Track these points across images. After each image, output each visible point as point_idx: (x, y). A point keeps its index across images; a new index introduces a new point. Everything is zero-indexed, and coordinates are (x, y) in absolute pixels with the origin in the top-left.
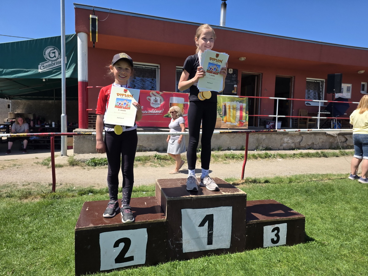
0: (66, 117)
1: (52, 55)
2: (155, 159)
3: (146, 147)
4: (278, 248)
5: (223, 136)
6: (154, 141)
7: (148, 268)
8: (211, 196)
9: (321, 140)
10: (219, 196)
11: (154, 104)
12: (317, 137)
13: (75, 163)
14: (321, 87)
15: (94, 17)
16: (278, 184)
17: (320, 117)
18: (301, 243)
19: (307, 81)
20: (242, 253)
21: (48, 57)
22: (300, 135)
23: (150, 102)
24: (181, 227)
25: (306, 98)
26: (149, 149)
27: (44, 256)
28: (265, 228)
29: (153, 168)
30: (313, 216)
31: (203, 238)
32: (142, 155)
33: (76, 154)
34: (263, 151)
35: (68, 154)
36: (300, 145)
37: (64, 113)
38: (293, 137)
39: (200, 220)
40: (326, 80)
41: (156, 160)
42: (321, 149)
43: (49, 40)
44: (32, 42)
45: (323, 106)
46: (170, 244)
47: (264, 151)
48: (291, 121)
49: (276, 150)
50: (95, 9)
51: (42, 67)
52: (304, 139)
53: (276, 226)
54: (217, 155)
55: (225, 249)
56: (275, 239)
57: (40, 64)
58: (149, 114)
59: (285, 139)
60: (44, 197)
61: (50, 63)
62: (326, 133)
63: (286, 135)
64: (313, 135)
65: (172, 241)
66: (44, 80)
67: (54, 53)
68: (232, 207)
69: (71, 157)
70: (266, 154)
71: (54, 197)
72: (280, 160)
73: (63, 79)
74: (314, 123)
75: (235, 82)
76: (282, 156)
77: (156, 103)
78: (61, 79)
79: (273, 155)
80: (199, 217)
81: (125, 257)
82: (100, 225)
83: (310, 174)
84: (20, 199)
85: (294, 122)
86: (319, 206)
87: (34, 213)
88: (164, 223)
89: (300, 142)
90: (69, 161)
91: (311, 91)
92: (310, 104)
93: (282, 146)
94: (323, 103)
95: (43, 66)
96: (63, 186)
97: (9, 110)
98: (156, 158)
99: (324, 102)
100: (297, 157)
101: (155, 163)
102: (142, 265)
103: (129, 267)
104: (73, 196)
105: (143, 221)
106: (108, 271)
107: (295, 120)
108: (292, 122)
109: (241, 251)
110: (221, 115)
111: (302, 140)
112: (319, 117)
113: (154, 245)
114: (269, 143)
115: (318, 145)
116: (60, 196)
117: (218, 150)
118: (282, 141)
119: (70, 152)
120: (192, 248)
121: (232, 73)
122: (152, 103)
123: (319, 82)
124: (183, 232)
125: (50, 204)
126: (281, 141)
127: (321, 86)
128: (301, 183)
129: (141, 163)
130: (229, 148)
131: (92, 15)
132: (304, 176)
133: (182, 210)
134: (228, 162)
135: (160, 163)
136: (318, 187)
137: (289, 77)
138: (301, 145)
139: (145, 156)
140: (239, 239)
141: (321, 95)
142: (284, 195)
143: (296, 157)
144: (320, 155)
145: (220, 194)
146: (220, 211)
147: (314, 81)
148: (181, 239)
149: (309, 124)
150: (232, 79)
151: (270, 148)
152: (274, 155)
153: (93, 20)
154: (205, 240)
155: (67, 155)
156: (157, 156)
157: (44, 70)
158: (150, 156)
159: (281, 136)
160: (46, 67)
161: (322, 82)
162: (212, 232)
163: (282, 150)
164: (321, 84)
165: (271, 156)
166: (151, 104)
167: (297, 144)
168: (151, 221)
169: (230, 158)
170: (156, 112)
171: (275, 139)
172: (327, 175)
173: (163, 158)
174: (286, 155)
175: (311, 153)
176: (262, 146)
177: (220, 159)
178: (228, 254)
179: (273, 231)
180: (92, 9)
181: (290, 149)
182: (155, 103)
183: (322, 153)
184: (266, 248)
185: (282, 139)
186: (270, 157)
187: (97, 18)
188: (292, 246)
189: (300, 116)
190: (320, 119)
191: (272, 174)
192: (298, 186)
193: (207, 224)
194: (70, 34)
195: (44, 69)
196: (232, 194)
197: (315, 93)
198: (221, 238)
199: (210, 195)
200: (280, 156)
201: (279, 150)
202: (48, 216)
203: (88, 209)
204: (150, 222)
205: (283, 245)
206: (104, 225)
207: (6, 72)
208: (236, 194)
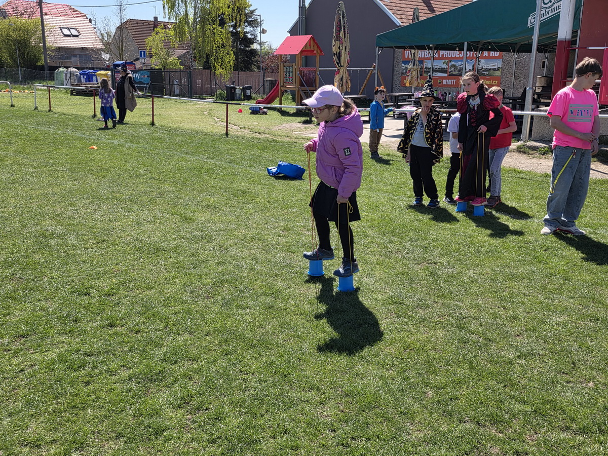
0: (531, 92)
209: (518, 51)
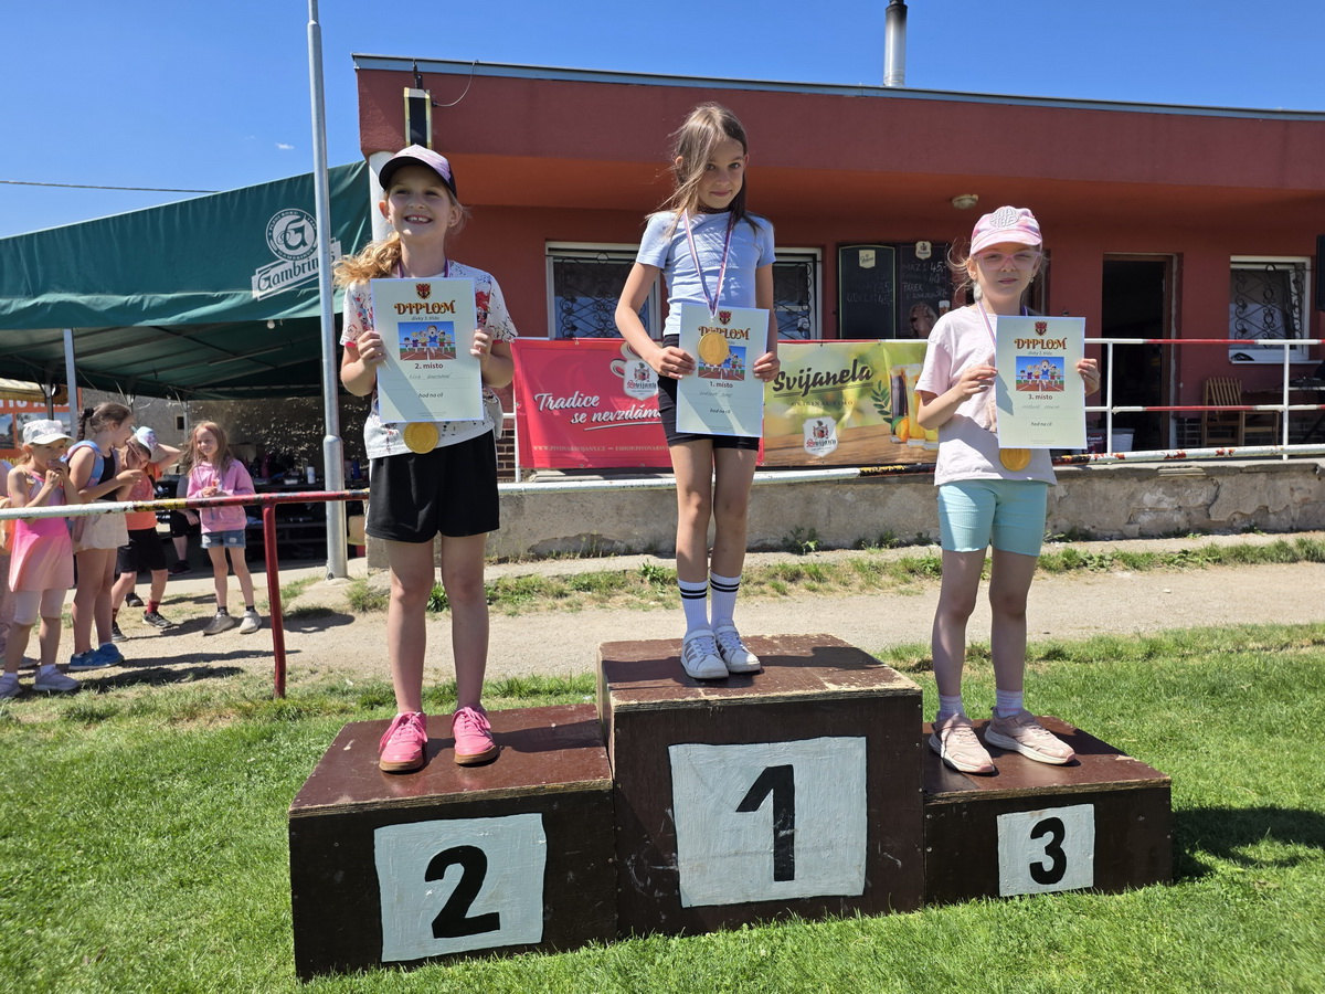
0: (338, 447)
1: (295, 239)
2: (642, 581)
3: (613, 542)
4: (1061, 901)
5: (897, 491)
6: (639, 519)
7: (553, 958)
8: (779, 697)
9: (1298, 496)
10: (814, 696)
11: (637, 385)
12: (1280, 483)
13: (370, 602)
14: (1293, 290)
15: (418, 93)
16: (1100, 663)
17: (1290, 404)
18: (1155, 883)
19: (1233, 271)
20: (911, 916)
21: (283, 248)
22: (1208, 477)
23: (622, 380)
24: (670, 811)
25: (1231, 335)
26: (622, 546)
27: (209, 909)
28: (1004, 821)
29: (633, 613)
30: (1228, 784)
31: (756, 853)
32: (598, 569)
33: (377, 570)
34: (1057, 544)
35: (349, 574)
36: (1209, 516)
37: (331, 434)
38: (1179, 486)
39: (743, 787)
40: (1312, 258)
41: (647, 587)
42: (1298, 531)
43: (283, 189)
44: (228, 200)
45: (1303, 359)
46: (630, 875)
47: (1064, 544)
48: (1173, 425)
49: (1111, 539)
50: (422, 68)
51: (262, 282)
52: (1223, 494)
53: (1049, 813)
54: (874, 564)
55: (845, 897)
56: (1049, 864)
57: (257, 271)
58: (621, 421)
59: (1148, 494)
60: (247, 714)
61: (289, 265)
62: (1316, 465)
63: (1148, 479)
64: (1262, 476)
65: (637, 863)
66: (271, 326)
67: (301, 230)
68: (864, 738)
69: (360, 582)
70: (1070, 555)
71: (280, 712)
72: (1127, 575)
73: (327, 317)
74: (1269, 429)
75: (942, 292)
76: (1133, 563)
77: (645, 382)
78: (319, 318)
79: (1097, 560)
80: (738, 774)
81: (468, 916)
82: (373, 800)
83: (1240, 626)
84: (173, 721)
85: (1187, 432)
86: (1259, 743)
87: (207, 764)
88: (606, 795)
89: (1208, 506)
90: (350, 595)
91: (1252, 307)
92: (1251, 359)
93: (1136, 523)
94: (1306, 351)
95: (266, 279)
96: (318, 677)
97: (183, 434)
98: (648, 577)
99: (1311, 346)
100: (1197, 562)
101: (643, 597)
102: (531, 948)
103: (483, 953)
104: (343, 711)
105: (526, 787)
106: (411, 965)
107: (1190, 421)
108: (1180, 429)
109: (906, 906)
110: (887, 413)
111: (1216, 497)
112: (1285, 407)
113: (571, 874)
114: (1080, 514)
115: (1284, 517)
116: (300, 711)
117: (880, 547)
118: (1134, 504)
119: (358, 567)
120: (718, 890)
121: (929, 256)
122: (631, 384)
123: (1286, 273)
124: (677, 830)
125: (265, 737)
126: (1128, 505)
127: (1292, 285)
128: (1194, 661)
129: (593, 598)
130: (924, 536)
131: (410, 87)
132: (1211, 633)
133: (673, 749)
134: (915, 590)
135: (662, 595)
136: (1266, 674)
137: (1159, 260)
138: (1213, 519)
139: (609, 573)
140: (899, 863)
141: (1294, 318)
142: (1118, 706)
143: (1191, 564)
144: (1294, 555)
145: (817, 691)
146: (817, 753)
147: (1263, 267)
148: (671, 858)
149: (1247, 434)
150: (931, 280)
151: (1087, 531)
152: (1102, 558)
153: (417, 104)
154: (769, 862)
155: (346, 577)
156: (652, 570)
157: (269, 290)
158: (625, 571)
159: (1127, 483)
160: (276, 281)
161: (1296, 270)
162: (789, 832)
163: (1134, 538)
164: (1293, 277)
165: (1088, 562)
166: (626, 385)
167: (1195, 514)
168: (557, 789)
169: (924, 571)
170: (644, 416)
171: (1106, 498)
172: (1312, 627)
173: (673, 578)
174: (1149, 555)
175: (1256, 548)
176: (1055, 527)
177: (886, 579)
178: (854, 917)
179: (1037, 832)
180: (410, 67)
181: (1167, 535)
182: (639, 382)
183: (1302, 544)
184: (1012, 897)
185: (1132, 496)
186: (1086, 564)
187: (427, 97)
188: (1121, 893)
189: (1211, 403)
190: (1290, 411)
191: (1083, 628)
192: (1182, 671)
193: (768, 802)
194: (349, 164)
195: (270, 286)
196: (863, 689)
197: (1272, 316)
198: (824, 855)
199: (778, 694)
200: (1124, 561)
201: (1123, 537)
202: (249, 776)
203: (352, 746)
204: (553, 789)
205: (1081, 890)
206: (388, 799)
207: (152, 305)
208: (879, 691)
209: (134, 393)
